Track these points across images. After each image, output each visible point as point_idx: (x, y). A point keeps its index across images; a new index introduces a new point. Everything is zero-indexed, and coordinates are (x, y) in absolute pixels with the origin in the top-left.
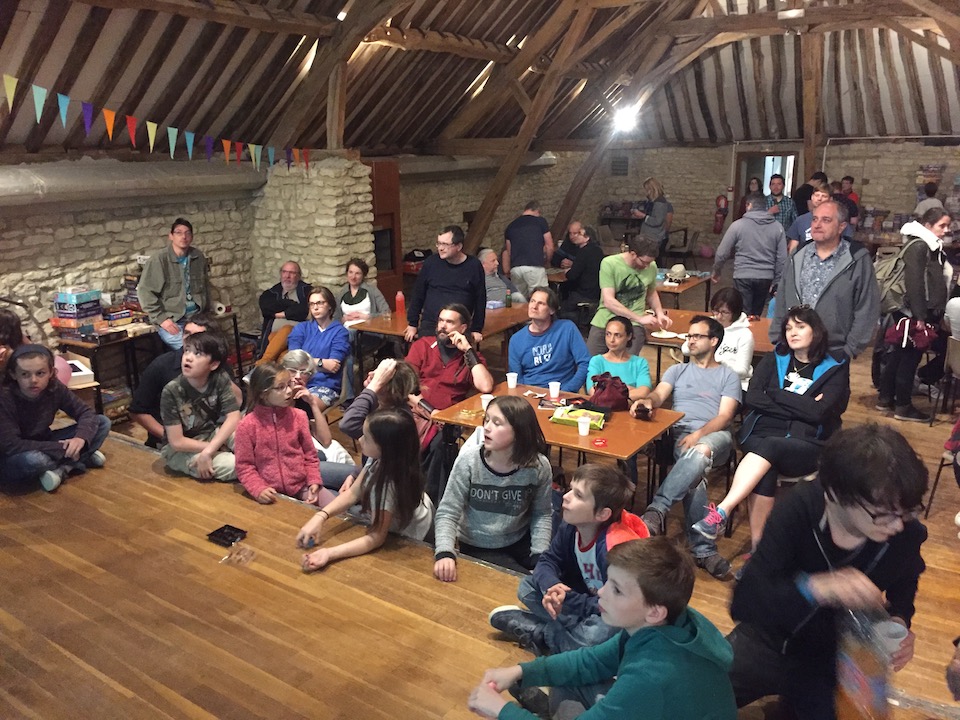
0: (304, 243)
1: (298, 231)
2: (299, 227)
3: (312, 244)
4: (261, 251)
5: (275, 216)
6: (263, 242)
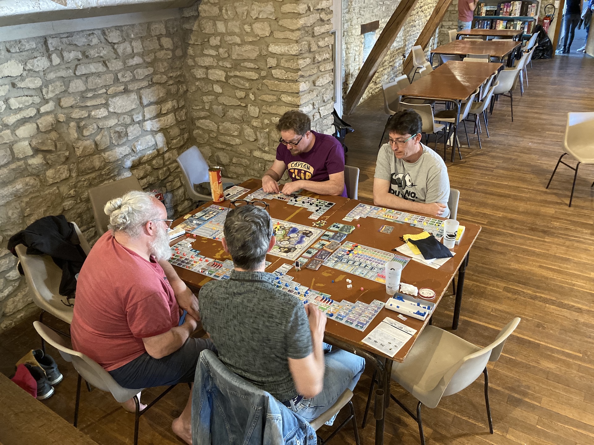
0: (254, 75)
1: (245, 60)
2: (246, 55)
3: (264, 78)
4: (197, 83)
5: (215, 41)
6: (199, 73)
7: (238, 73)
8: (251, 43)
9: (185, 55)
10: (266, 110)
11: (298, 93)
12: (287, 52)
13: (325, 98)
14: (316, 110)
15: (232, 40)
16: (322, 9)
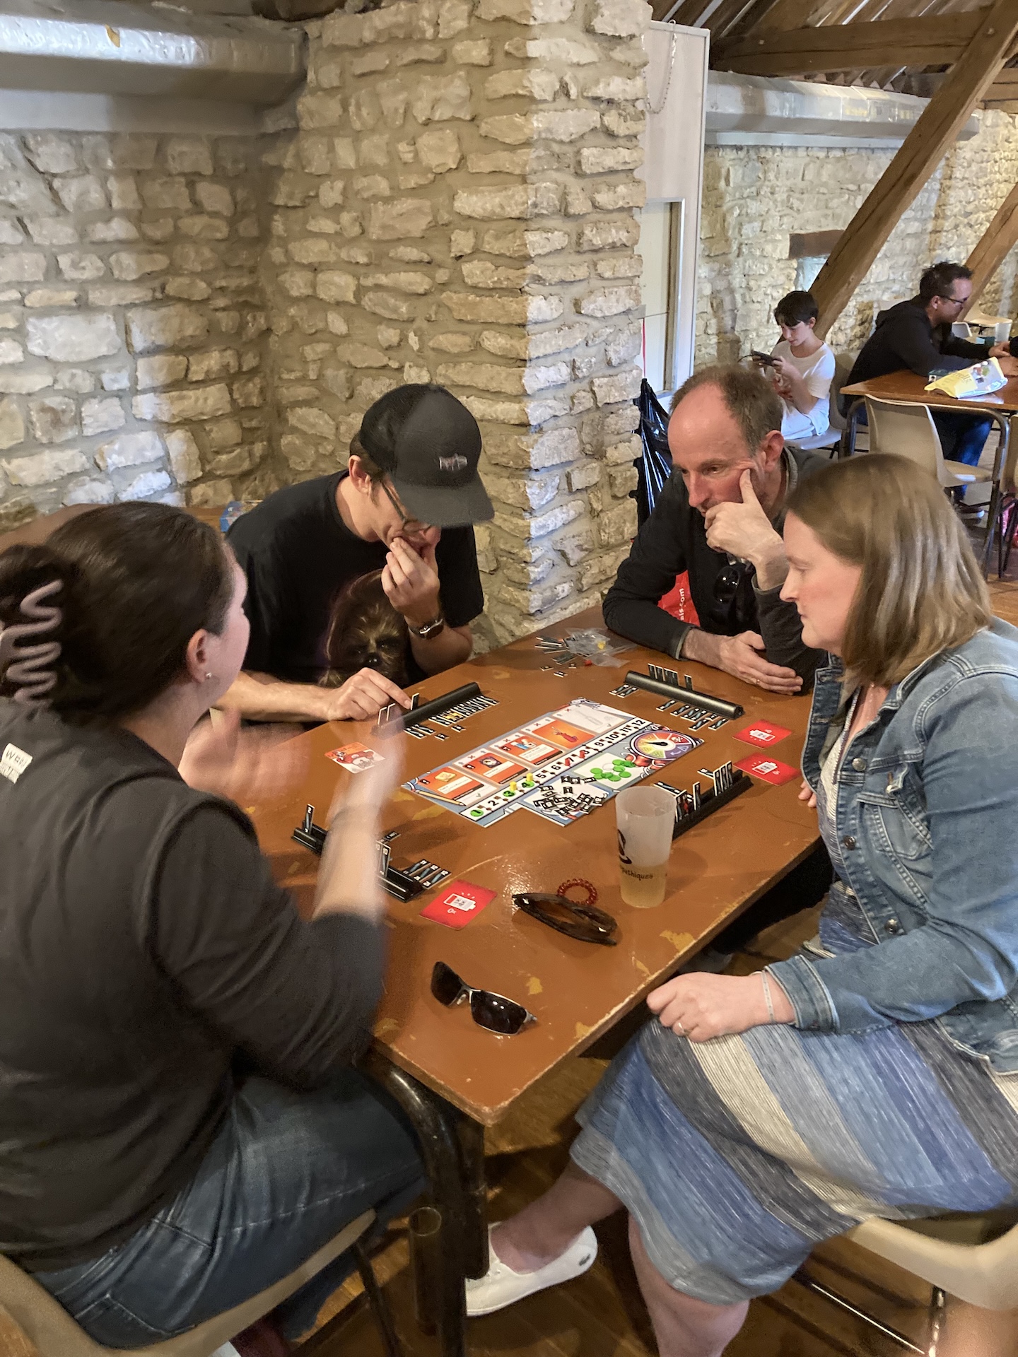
0: (416, 281)
1: (399, 241)
2: (402, 227)
3: (444, 286)
4: (292, 311)
5: (330, 194)
6: (297, 284)
7: (383, 280)
8: (414, 192)
9: (264, 237)
10: (445, 376)
11: (523, 325)
12: (498, 210)
13: (611, 354)
14: (585, 384)
15: (369, 188)
16: (610, 102)
